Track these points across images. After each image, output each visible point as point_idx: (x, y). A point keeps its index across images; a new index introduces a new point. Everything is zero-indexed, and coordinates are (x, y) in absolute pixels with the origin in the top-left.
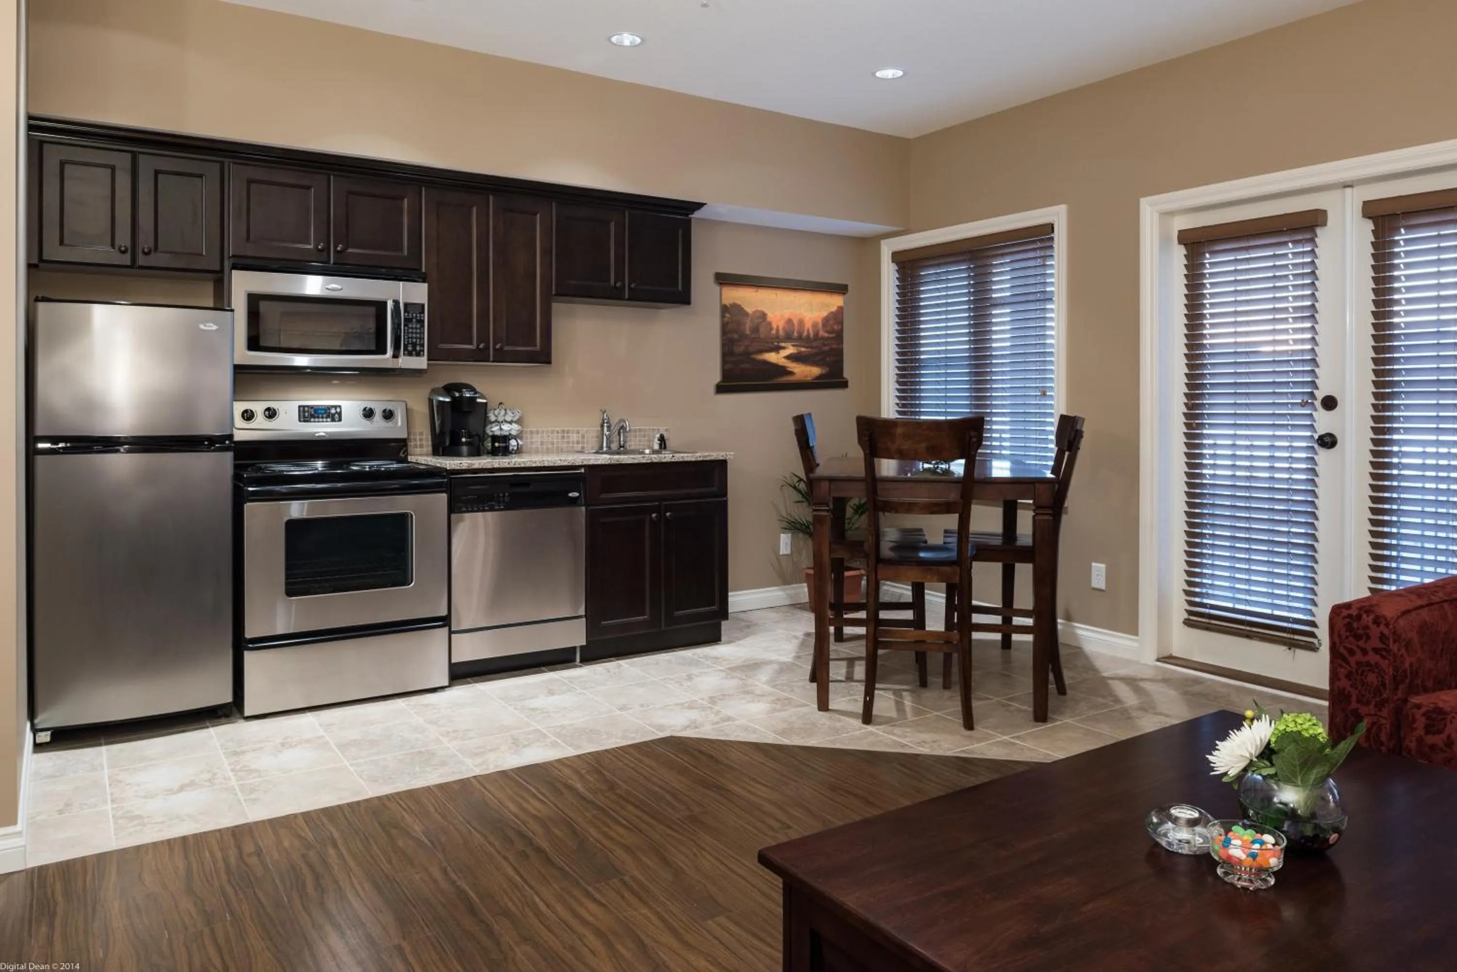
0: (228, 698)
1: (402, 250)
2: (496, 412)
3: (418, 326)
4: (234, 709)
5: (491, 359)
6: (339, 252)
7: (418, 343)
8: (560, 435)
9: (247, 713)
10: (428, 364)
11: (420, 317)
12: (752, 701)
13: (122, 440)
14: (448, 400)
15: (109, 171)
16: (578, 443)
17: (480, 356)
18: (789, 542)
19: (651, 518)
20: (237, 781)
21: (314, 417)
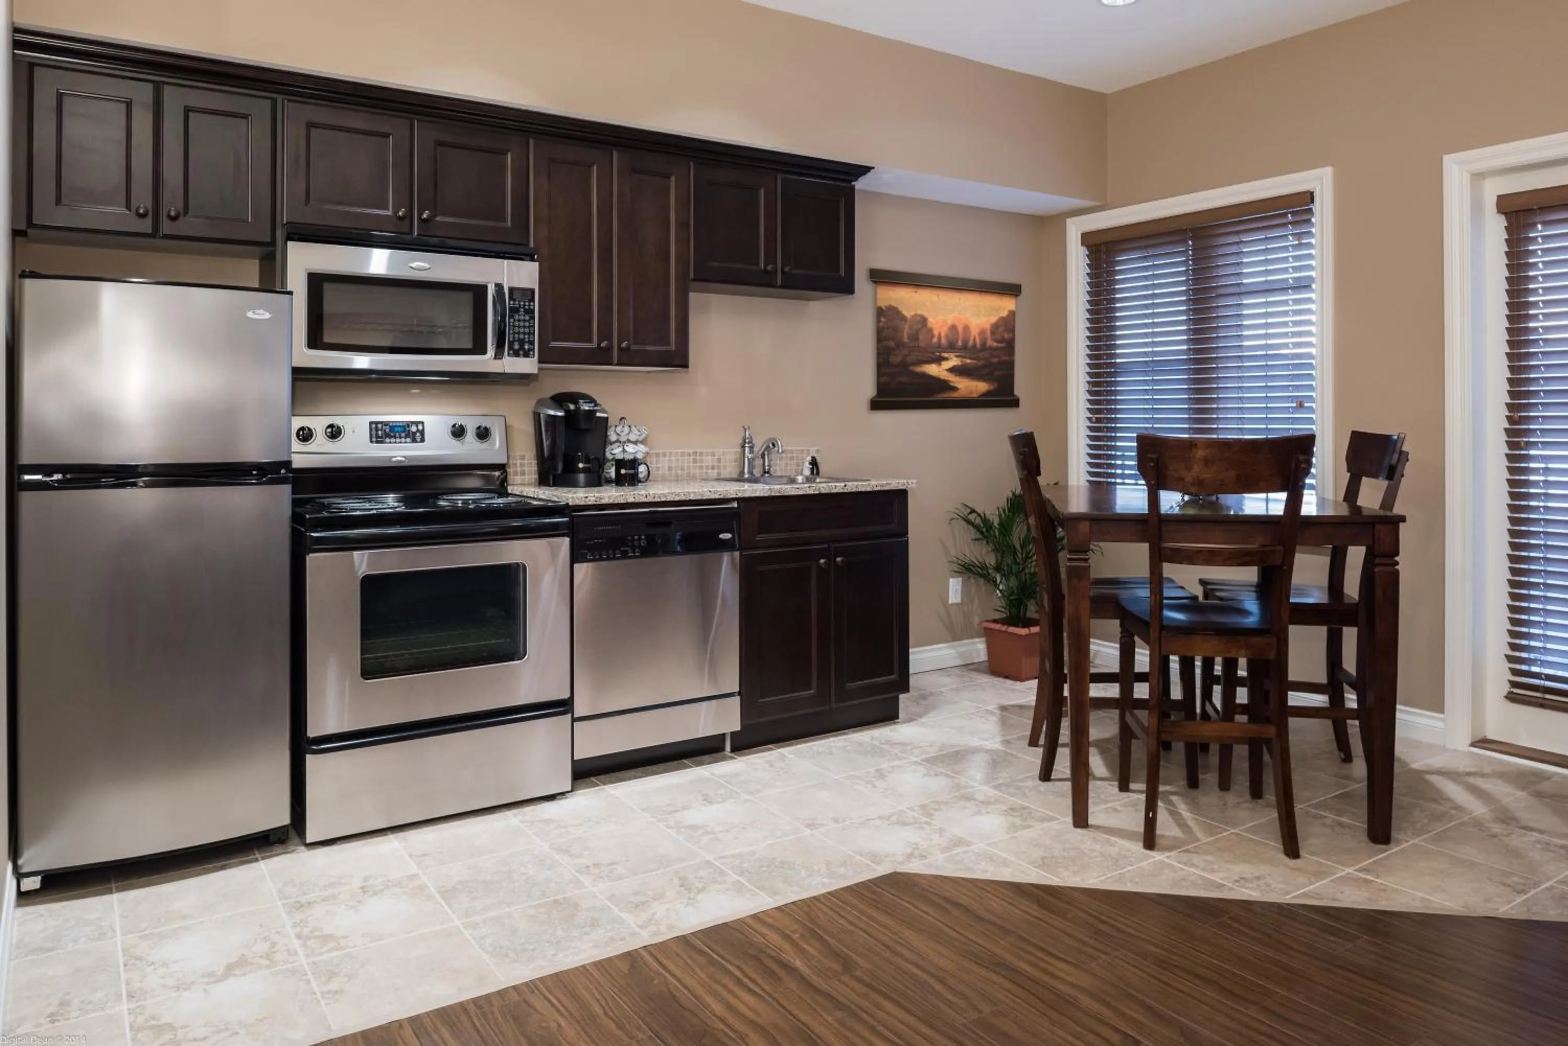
0: (284, 819)
1: (504, 220)
2: (619, 429)
3: (527, 318)
4: (292, 833)
5: (615, 360)
6: (425, 221)
7: (527, 340)
8: (692, 457)
9: (310, 839)
10: (540, 369)
11: (529, 305)
12: (979, 813)
13: (140, 470)
14: (560, 414)
15: (124, 106)
16: (713, 468)
17: (601, 357)
18: (959, 588)
19: (818, 565)
20: (308, 956)
21: (390, 437)
